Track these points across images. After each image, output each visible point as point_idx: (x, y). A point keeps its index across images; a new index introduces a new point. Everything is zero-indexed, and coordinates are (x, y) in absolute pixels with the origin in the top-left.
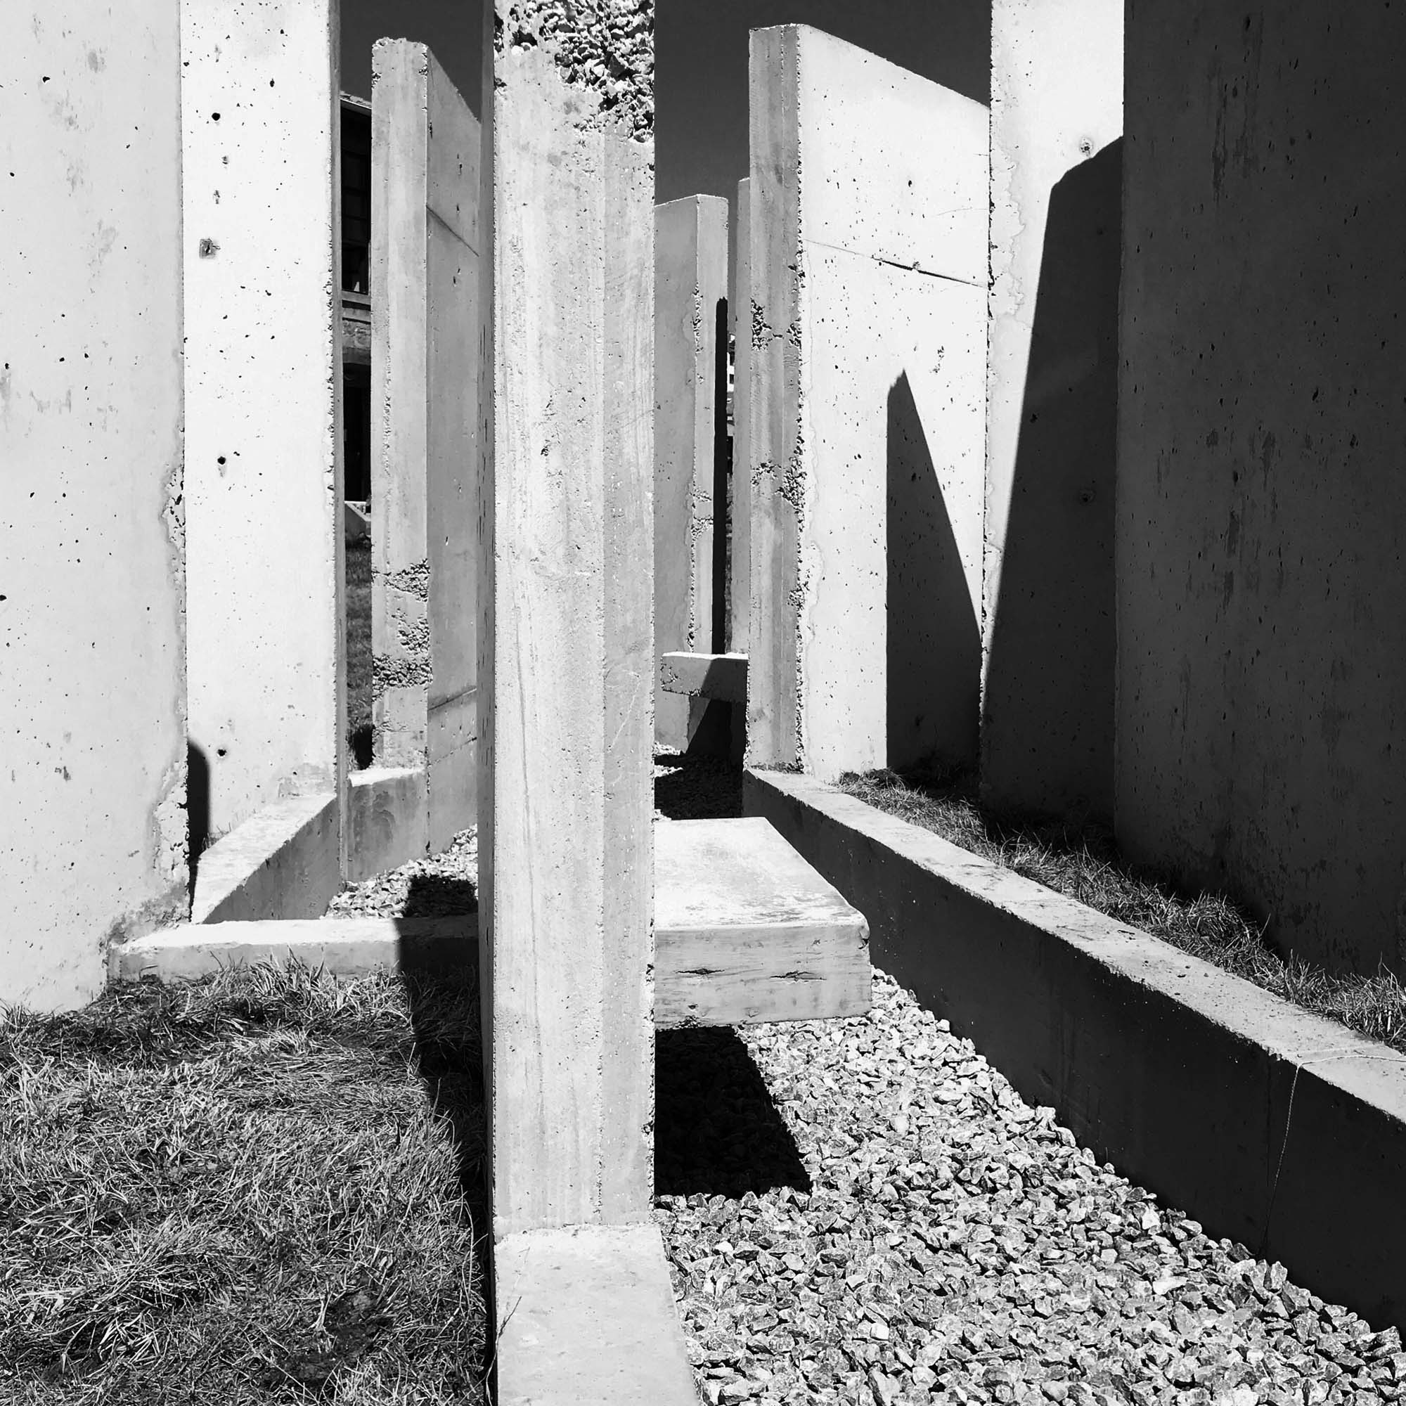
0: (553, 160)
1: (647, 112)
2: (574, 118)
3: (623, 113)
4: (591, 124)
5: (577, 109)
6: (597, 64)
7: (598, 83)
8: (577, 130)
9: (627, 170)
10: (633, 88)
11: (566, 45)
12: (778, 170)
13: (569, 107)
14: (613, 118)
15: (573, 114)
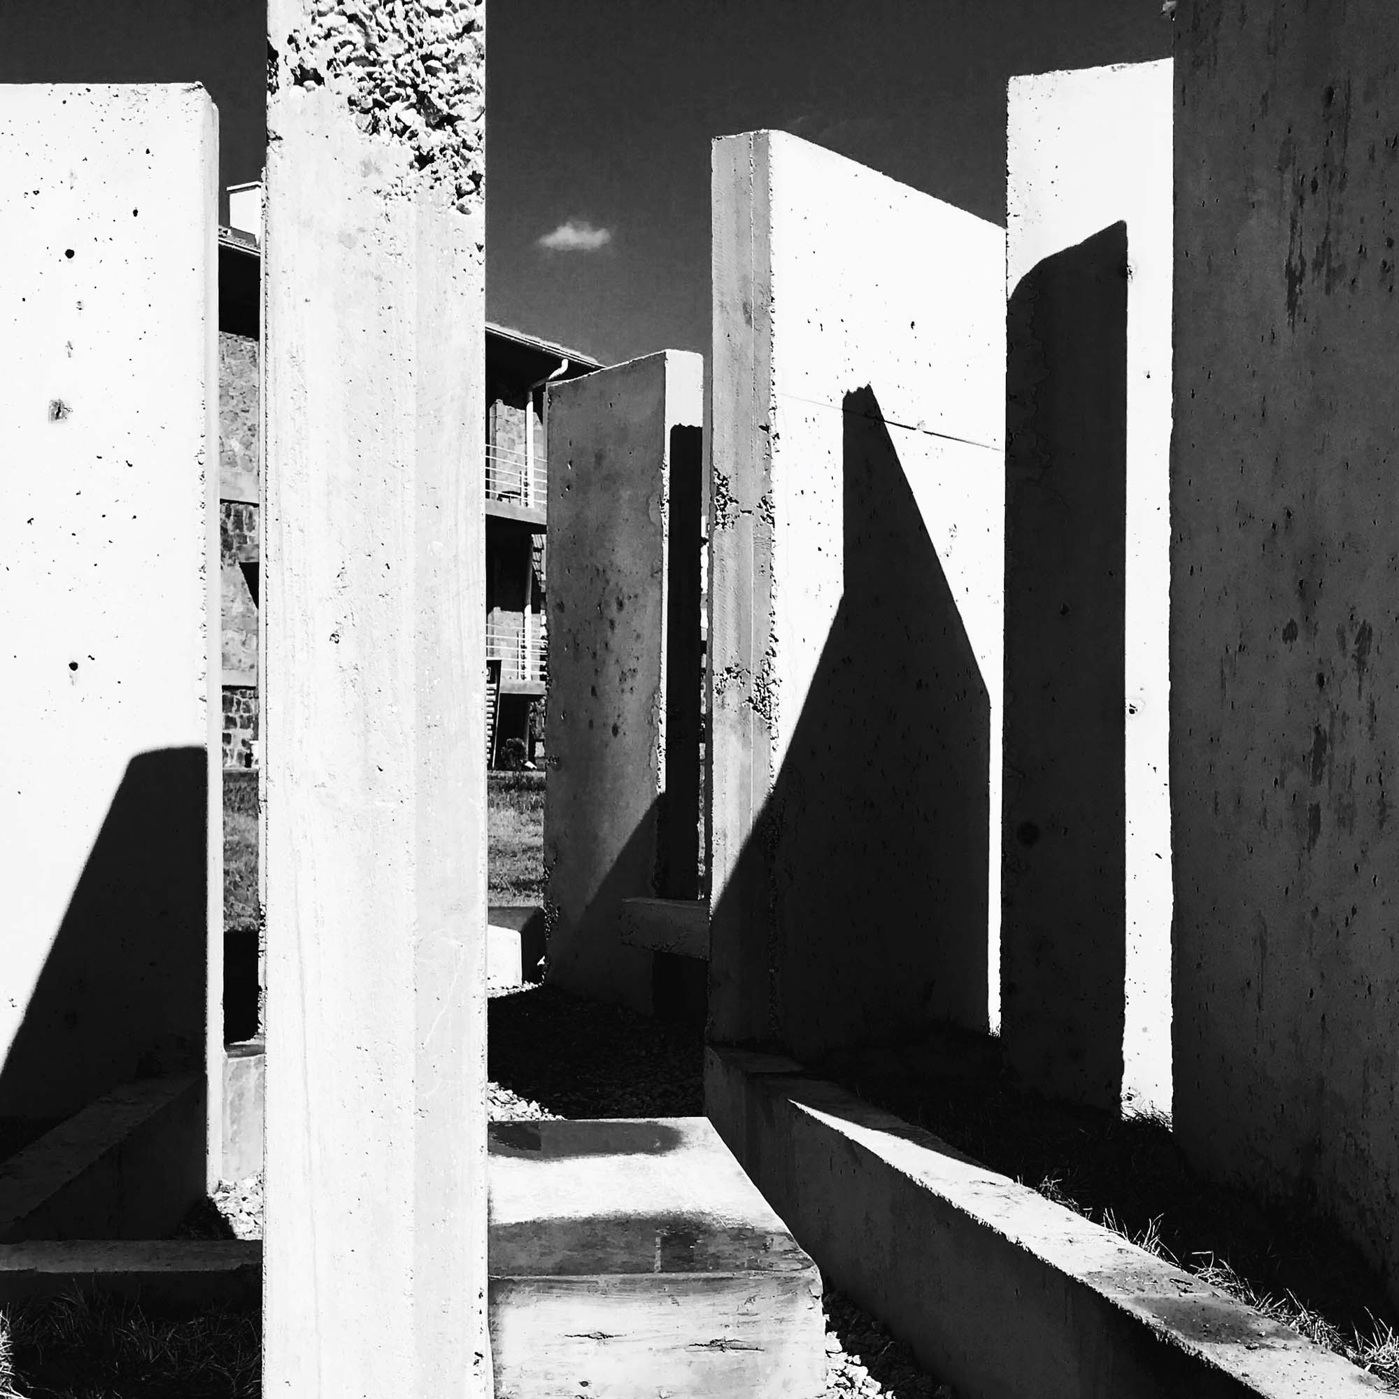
0: (347, 240)
1: (474, 172)
2: (375, 182)
3: (440, 175)
4: (398, 190)
5: (377, 170)
6: (407, 108)
7: (407, 134)
8: (378, 198)
9: (446, 252)
10: (456, 141)
11: (363, 83)
12: (746, 308)
13: (368, 167)
14: (429, 181)
15: (373, 176)
